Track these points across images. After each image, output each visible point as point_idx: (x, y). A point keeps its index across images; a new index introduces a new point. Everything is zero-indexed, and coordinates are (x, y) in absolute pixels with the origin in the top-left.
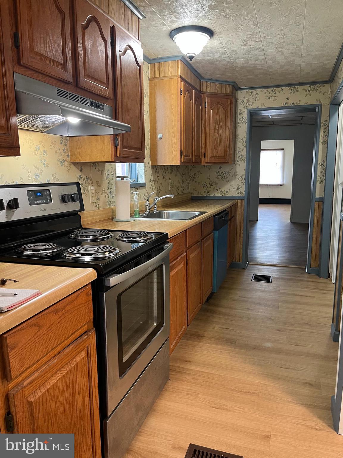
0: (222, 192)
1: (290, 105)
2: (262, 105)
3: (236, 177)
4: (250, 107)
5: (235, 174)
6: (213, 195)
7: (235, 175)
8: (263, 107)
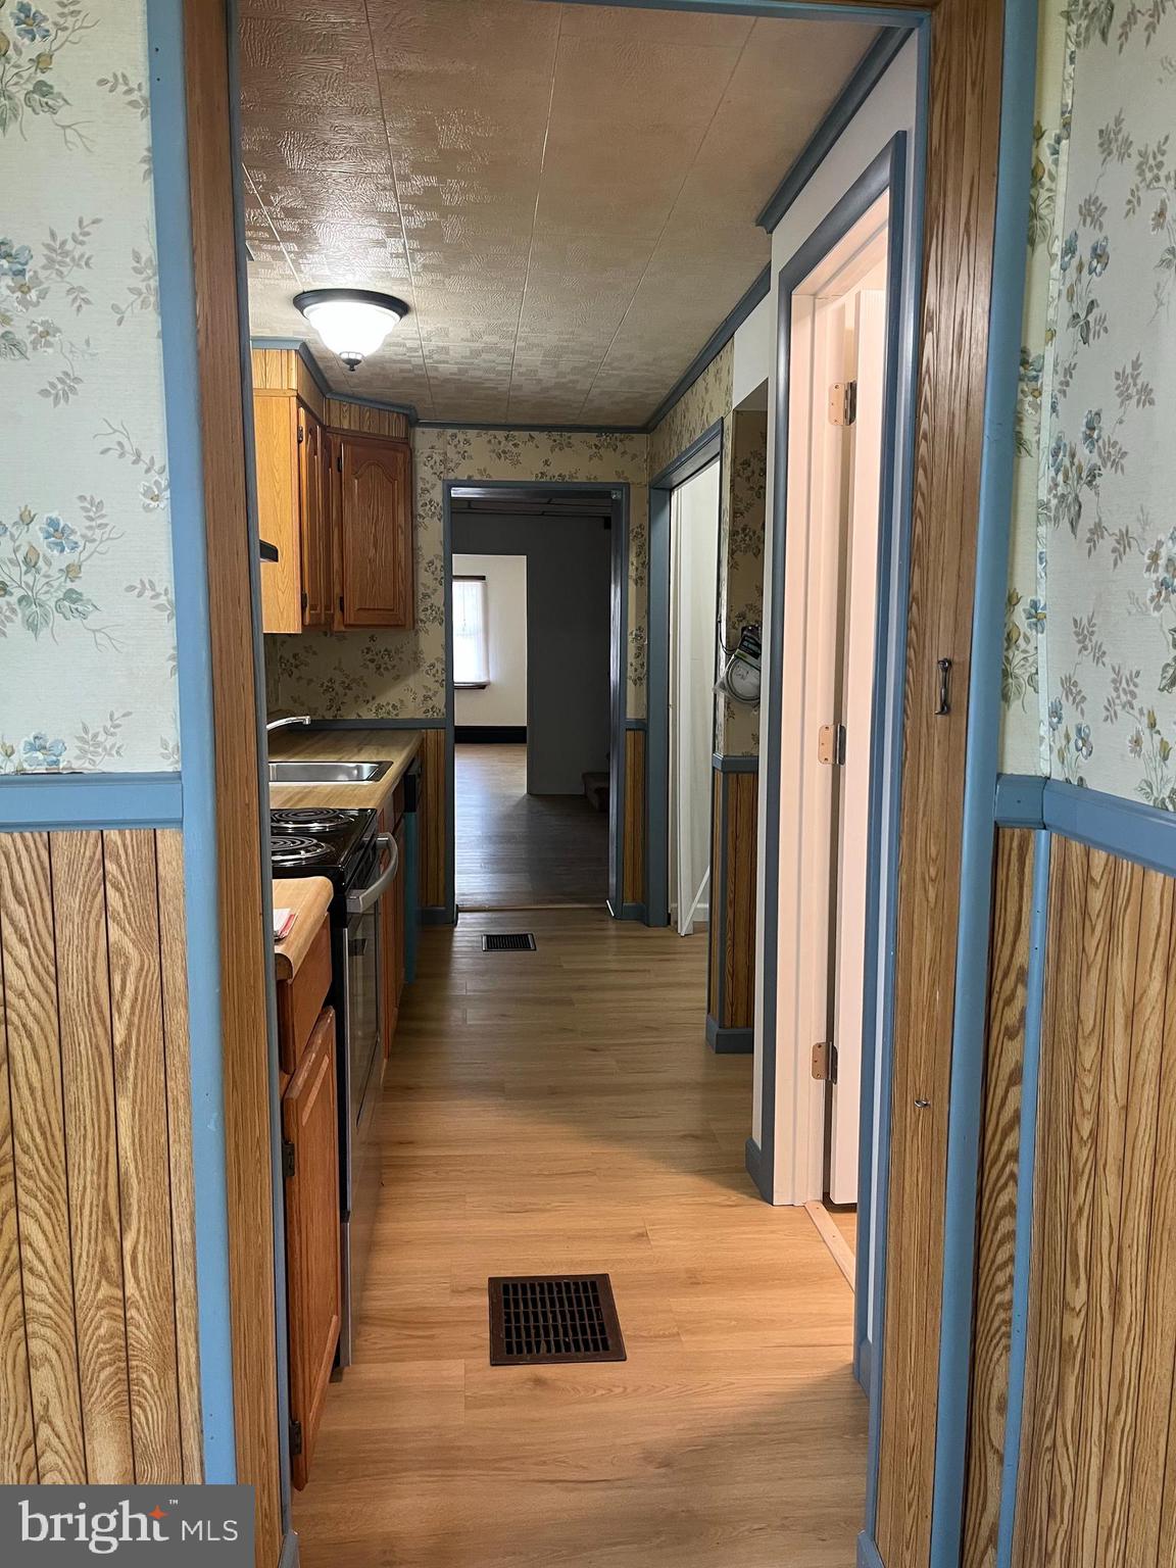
0: (380, 707)
1: (553, 480)
2: (480, 472)
3: (419, 666)
4: (450, 475)
5: (416, 657)
6: (354, 717)
7: (416, 659)
8: (484, 478)
